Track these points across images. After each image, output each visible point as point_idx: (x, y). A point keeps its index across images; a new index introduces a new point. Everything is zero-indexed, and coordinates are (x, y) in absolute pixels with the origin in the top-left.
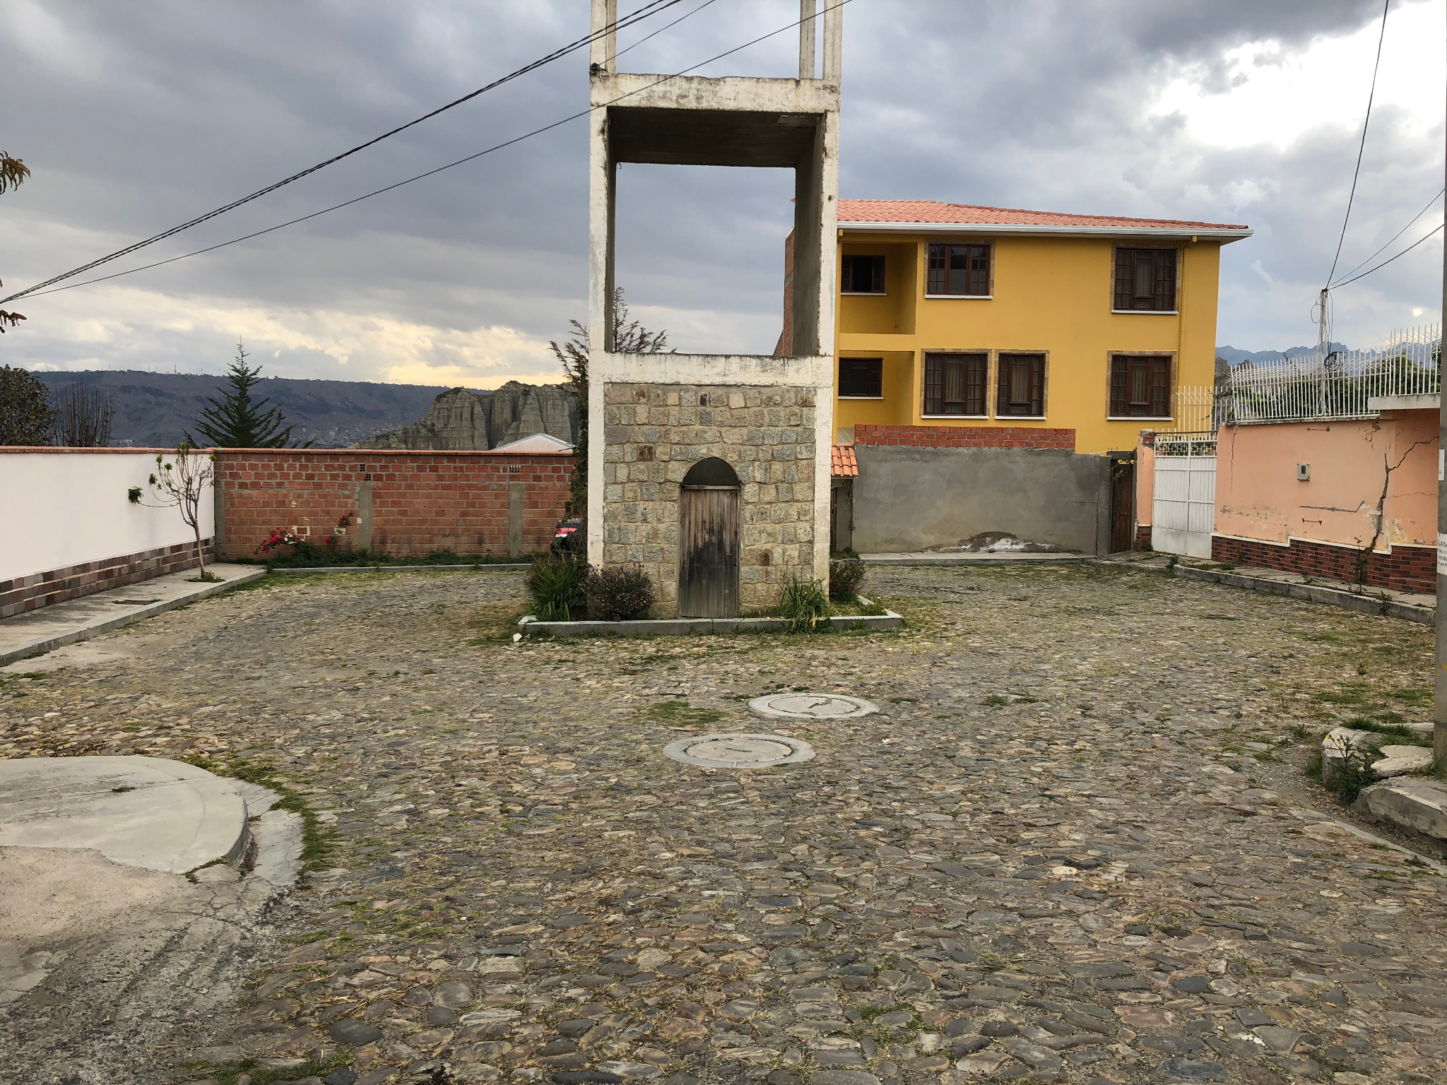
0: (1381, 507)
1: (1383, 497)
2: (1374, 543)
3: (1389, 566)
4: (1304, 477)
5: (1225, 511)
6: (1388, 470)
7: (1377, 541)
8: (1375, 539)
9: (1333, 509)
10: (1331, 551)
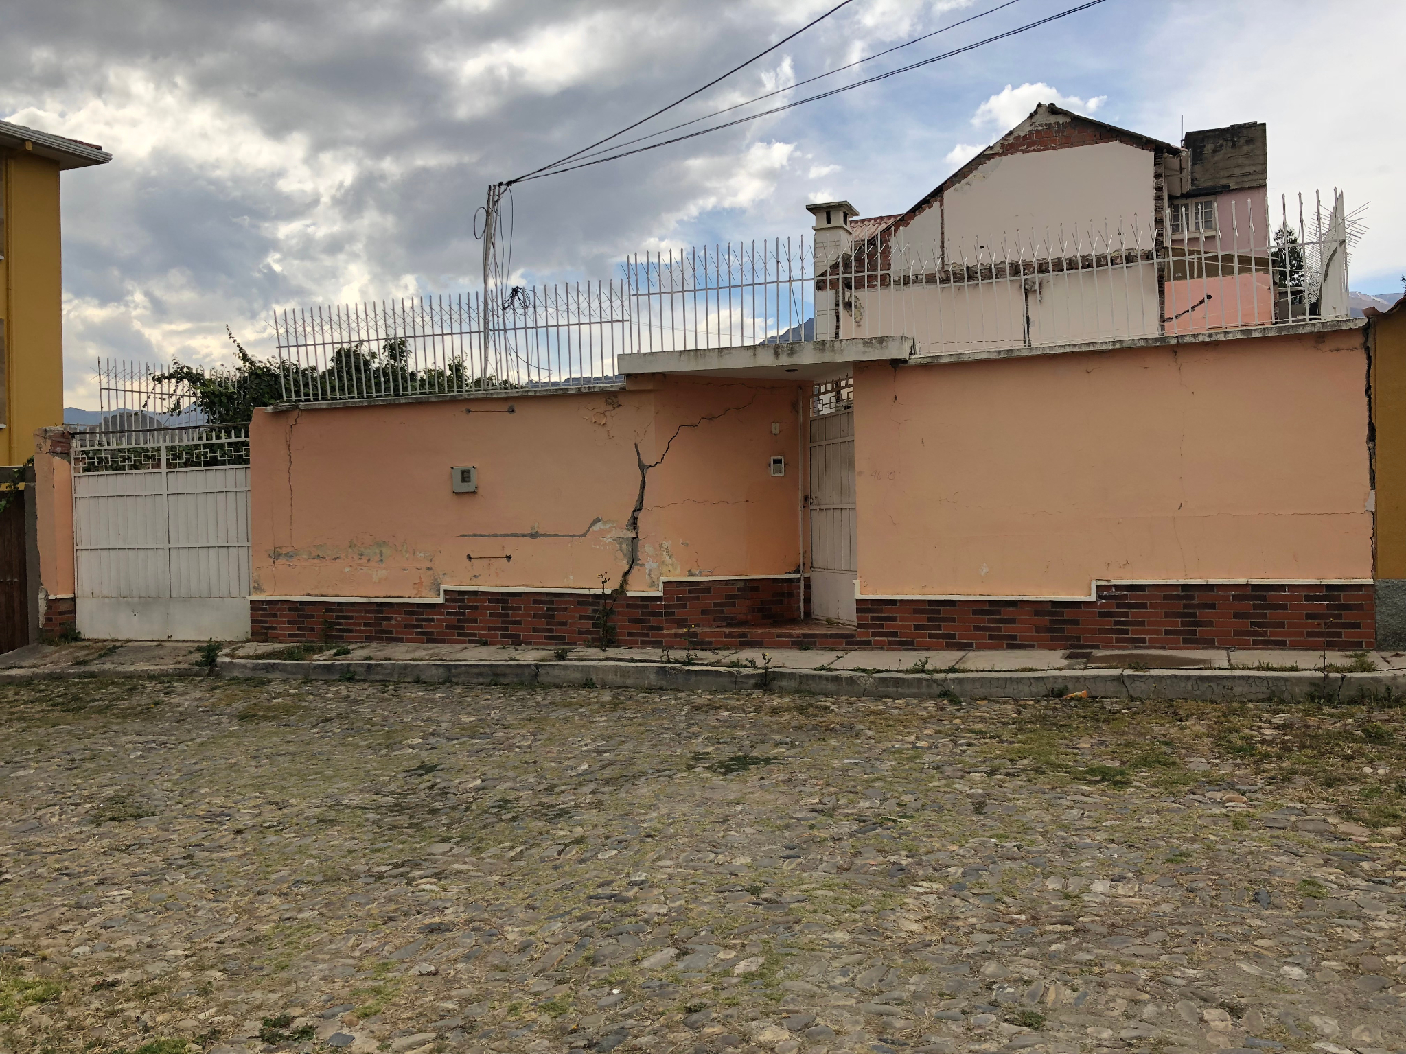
0: (634, 523)
1: (639, 508)
2: (624, 582)
3: (660, 614)
4: (465, 488)
5: (277, 556)
6: (643, 468)
7: (630, 578)
8: (626, 574)
9: (533, 535)
10: (535, 602)
